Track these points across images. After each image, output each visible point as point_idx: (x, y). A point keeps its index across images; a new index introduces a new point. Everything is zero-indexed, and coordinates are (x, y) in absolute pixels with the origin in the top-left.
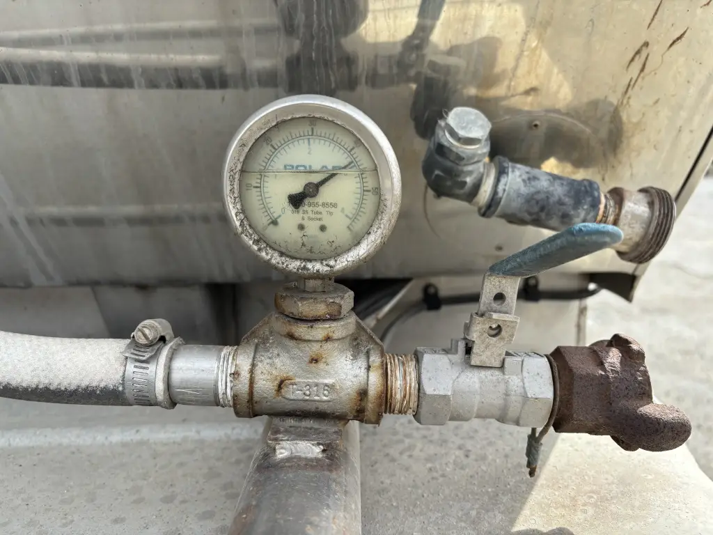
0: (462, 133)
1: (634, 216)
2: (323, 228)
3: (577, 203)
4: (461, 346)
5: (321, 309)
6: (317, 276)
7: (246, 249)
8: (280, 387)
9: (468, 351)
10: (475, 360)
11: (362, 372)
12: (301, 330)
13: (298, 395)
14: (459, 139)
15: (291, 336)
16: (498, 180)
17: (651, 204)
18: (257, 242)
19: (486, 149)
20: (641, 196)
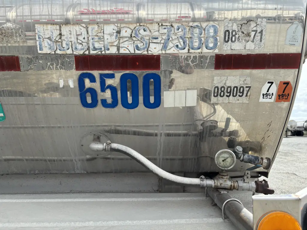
0: (239, 150)
1: (265, 162)
2: (226, 164)
3: (256, 160)
4: (243, 180)
5: (226, 174)
6: (226, 170)
7: (218, 167)
8: (221, 184)
9: (244, 181)
10: (245, 182)
11: (231, 183)
12: (223, 177)
13: (223, 185)
14: (238, 151)
15: (222, 178)
16: (244, 156)
17: (267, 160)
18: (219, 166)
19: (242, 152)
20: (266, 159)
